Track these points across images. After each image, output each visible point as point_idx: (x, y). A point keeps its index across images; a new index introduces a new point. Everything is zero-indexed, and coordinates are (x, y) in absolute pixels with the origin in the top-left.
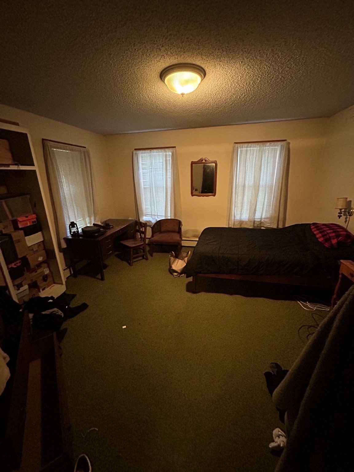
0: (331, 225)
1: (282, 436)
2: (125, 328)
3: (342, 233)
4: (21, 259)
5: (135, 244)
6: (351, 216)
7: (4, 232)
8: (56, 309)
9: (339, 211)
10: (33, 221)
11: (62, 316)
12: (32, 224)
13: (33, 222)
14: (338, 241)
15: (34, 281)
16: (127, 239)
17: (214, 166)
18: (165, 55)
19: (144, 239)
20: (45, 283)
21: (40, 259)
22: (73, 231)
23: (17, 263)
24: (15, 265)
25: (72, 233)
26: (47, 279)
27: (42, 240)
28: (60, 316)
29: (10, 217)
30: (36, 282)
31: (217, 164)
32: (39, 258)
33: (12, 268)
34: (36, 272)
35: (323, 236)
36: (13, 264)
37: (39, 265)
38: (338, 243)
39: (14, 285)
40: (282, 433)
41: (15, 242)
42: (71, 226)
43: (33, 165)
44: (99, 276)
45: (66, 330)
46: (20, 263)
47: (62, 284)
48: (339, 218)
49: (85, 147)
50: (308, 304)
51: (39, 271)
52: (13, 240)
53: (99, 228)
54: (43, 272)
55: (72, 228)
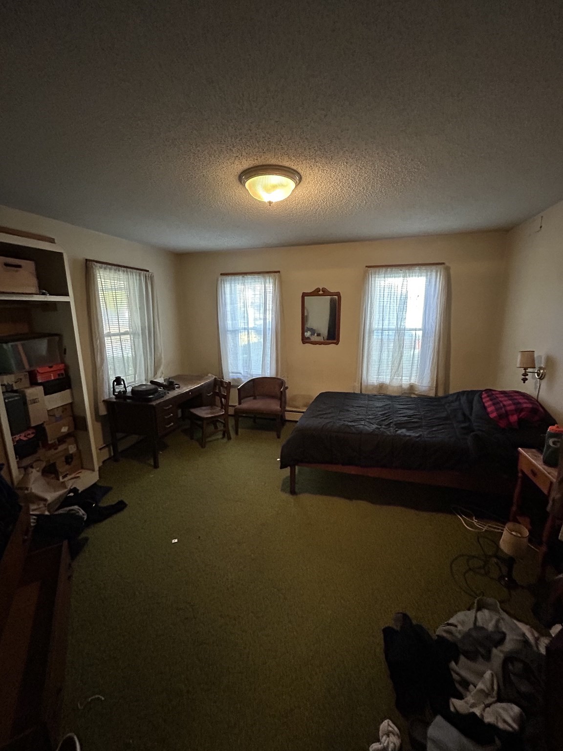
0: (512, 393)
1: (394, 734)
2: (176, 542)
3: (525, 405)
4: (35, 428)
5: (211, 413)
6: (542, 379)
7: (15, 388)
8: (76, 507)
9: (523, 372)
10: (59, 373)
11: (84, 518)
12: (57, 377)
13: (59, 375)
14: (519, 419)
15: (52, 462)
16: (200, 405)
17: (336, 299)
18: (240, 156)
19: (225, 406)
20: (67, 467)
21: (64, 430)
22: (117, 390)
23: (29, 434)
24: (25, 436)
25: (117, 394)
26: (72, 461)
27: (70, 401)
28: (81, 518)
29: (27, 367)
30: (54, 464)
31: (340, 297)
32: (63, 428)
33: (20, 440)
34: (56, 449)
35: (497, 410)
36: (23, 434)
37: (62, 440)
38: (520, 421)
39: (19, 468)
40: (393, 728)
41: (29, 402)
42: (115, 383)
43: (67, 294)
44: (152, 462)
45: (87, 539)
46: (33, 433)
47: (93, 470)
48: (524, 382)
49: (148, 271)
50: (475, 521)
51: (61, 448)
52: (26, 400)
53: (156, 386)
54: (67, 450)
55: (117, 386)
